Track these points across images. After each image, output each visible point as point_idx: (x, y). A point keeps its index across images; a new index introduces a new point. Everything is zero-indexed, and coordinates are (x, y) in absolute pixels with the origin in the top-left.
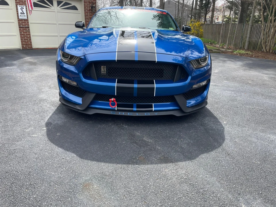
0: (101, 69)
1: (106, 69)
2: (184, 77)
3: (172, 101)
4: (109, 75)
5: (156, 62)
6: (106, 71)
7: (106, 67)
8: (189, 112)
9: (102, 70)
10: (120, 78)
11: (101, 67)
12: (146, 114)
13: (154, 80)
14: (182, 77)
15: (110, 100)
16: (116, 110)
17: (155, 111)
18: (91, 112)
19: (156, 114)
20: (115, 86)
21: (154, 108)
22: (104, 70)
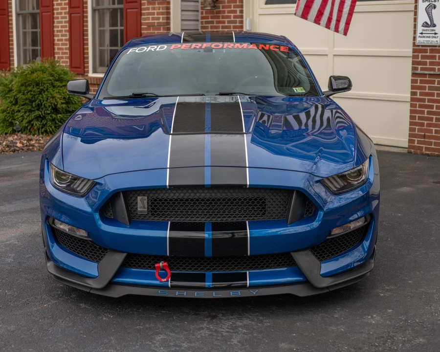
0: (137, 203)
1: (148, 203)
2: (311, 213)
3: (288, 265)
4: (153, 215)
5: (248, 187)
6: (146, 206)
7: (146, 198)
8: (327, 288)
9: (139, 204)
10: (177, 220)
11: (136, 198)
12: (232, 294)
13: (247, 222)
14: (306, 213)
15: (156, 265)
16: (170, 286)
17: (253, 287)
18: (117, 292)
19: (254, 293)
20: (166, 238)
21: (249, 280)
22: (144, 205)
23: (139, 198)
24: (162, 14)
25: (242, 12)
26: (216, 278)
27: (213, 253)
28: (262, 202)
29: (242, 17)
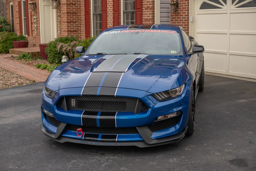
0: (71, 102)
1: (76, 102)
4: (78, 107)
5: (115, 96)
7: (75, 100)
8: (155, 144)
9: (72, 103)
10: (87, 110)
12: (109, 144)
13: (117, 112)
15: (77, 130)
17: (118, 142)
18: (63, 141)
19: (119, 144)
20: (81, 117)
21: (117, 139)
22: (74, 103)
23: (72, 100)
24: (151, 14)
25: (188, 13)
26: (103, 137)
27: (100, 125)
28: (124, 103)
29: (188, 15)
